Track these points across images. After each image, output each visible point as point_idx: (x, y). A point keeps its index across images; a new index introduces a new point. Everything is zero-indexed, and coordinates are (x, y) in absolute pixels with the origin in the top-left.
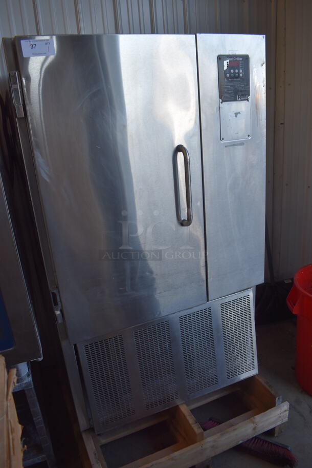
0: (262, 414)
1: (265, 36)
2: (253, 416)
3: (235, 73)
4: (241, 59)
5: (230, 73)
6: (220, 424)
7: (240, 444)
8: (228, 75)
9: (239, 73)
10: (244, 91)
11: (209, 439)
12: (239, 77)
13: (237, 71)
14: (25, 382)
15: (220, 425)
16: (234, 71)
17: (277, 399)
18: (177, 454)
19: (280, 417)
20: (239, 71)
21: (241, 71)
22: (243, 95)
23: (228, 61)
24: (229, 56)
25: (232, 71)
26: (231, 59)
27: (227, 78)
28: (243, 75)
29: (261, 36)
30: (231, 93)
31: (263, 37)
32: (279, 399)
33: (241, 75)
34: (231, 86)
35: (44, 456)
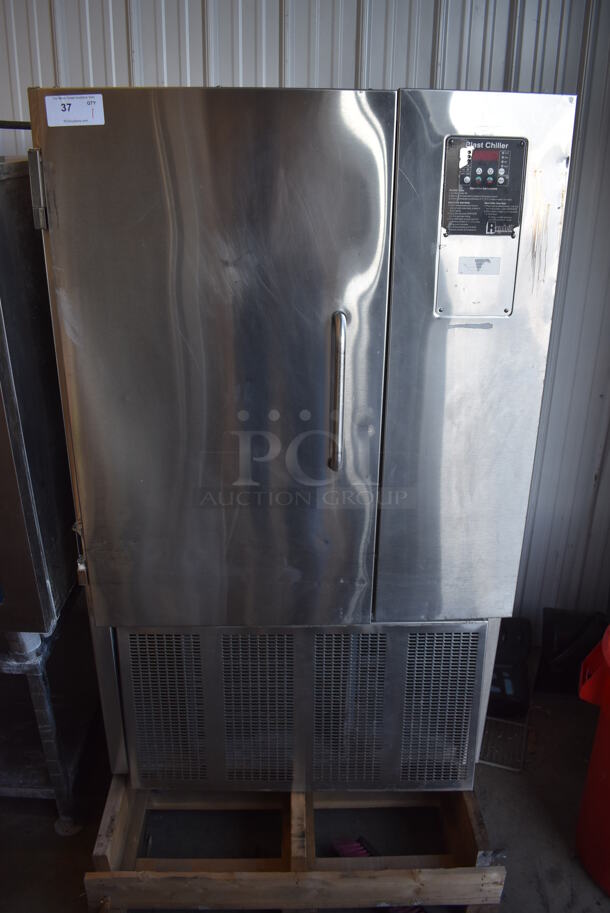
0: (442, 870)
1: (575, 97)
2: (420, 868)
3: (485, 175)
4: (503, 146)
5: (474, 175)
6: (371, 855)
7: (380, 908)
8: (467, 179)
9: (495, 176)
10: (503, 215)
11: (316, 875)
12: (495, 183)
13: (491, 171)
14: (28, 663)
15: (371, 858)
16: (485, 171)
17: (480, 853)
18: (246, 875)
19: (481, 890)
20: (496, 172)
21: (501, 172)
22: (500, 224)
23: (471, 148)
24: (474, 139)
25: (479, 171)
26: (479, 146)
27: (466, 186)
28: (506, 180)
29: (566, 98)
30: (472, 216)
31: (571, 101)
32: (484, 855)
33: (501, 181)
34: (472, 202)
35: (52, 791)
